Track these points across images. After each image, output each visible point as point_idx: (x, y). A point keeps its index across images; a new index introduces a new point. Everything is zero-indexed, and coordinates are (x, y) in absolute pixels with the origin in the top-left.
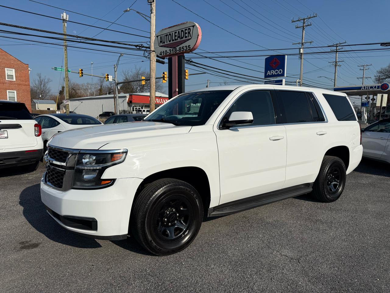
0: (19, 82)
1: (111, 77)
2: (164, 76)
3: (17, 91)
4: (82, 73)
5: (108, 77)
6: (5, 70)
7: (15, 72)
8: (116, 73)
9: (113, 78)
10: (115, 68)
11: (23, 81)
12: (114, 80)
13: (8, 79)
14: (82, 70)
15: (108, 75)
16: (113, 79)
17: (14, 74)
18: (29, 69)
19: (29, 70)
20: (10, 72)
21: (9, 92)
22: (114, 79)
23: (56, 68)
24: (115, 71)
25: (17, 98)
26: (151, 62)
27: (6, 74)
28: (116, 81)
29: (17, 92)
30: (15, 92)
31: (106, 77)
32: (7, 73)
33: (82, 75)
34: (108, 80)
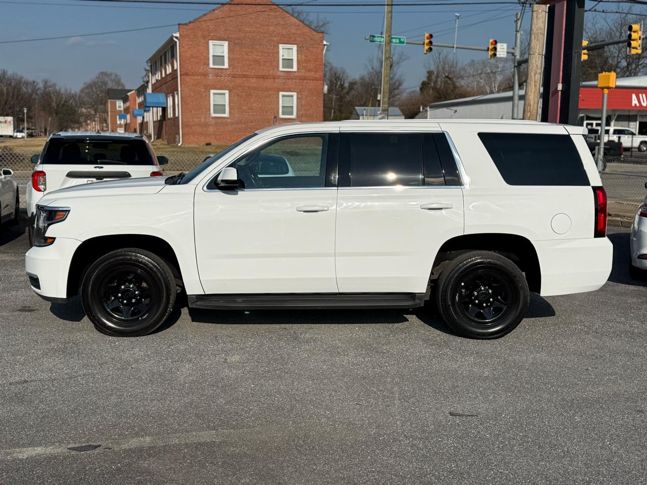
0: (303, 73)
1: (505, 45)
2: (630, 36)
3: (298, 93)
4: (431, 43)
5: (495, 49)
6: (278, 48)
7: (298, 51)
8: (519, 35)
9: (508, 48)
10: (516, 22)
11: (310, 71)
12: (513, 54)
13: (283, 67)
14: (431, 36)
15: (496, 42)
16: (508, 53)
17: (294, 57)
18: (325, 43)
19: (325, 45)
20: (288, 52)
21: (283, 96)
22: (513, 51)
23: (374, 36)
24: (517, 31)
25: (297, 108)
26: (535, 14)
27: (281, 58)
28: (518, 57)
29: (297, 96)
30: (295, 94)
31: (491, 47)
32: (283, 56)
33: (430, 49)
34: (495, 55)
